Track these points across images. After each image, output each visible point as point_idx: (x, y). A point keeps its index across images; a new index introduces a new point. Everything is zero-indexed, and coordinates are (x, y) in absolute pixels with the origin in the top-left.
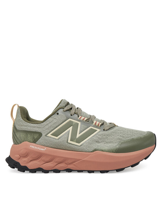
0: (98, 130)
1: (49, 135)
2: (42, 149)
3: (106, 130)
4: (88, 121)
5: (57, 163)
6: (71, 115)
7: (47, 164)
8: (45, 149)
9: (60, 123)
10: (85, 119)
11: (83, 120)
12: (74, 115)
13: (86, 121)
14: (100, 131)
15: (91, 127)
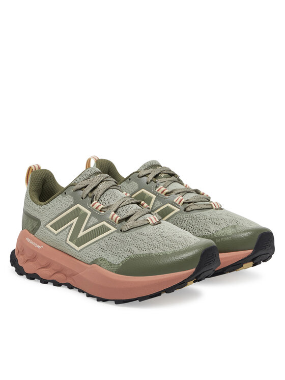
0: (113, 229)
1: (48, 226)
2: (38, 247)
3: (124, 232)
4: (105, 212)
5: (55, 272)
6: (82, 198)
7: (44, 269)
8: (42, 246)
9: (64, 209)
10: (100, 208)
11: (96, 208)
12: (86, 199)
13: (101, 211)
14: (115, 231)
15: (104, 223)
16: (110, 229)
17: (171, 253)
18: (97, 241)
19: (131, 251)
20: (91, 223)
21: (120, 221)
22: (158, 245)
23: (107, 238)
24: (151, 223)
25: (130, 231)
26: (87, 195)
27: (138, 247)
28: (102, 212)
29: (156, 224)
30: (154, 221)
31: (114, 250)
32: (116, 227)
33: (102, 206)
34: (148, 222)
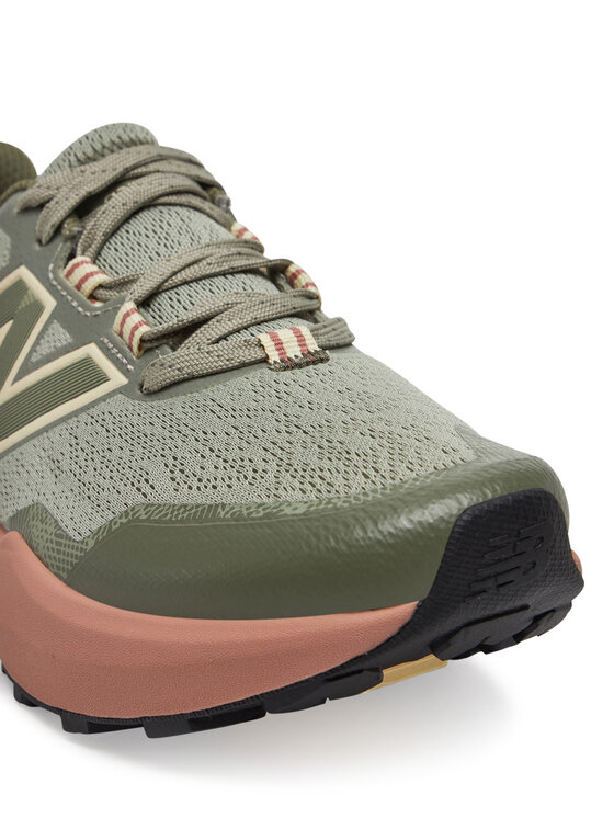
0: (116, 379)
3: (149, 393)
4: (106, 302)
6: (40, 242)
10: (89, 286)
11: (78, 287)
12: (51, 246)
13: (92, 297)
14: (121, 390)
15: (92, 350)
16: (104, 379)
17: (302, 509)
18: (46, 429)
19: (143, 485)
20: (45, 349)
21: (149, 345)
22: (261, 465)
23: (84, 417)
24: (274, 356)
25: (172, 391)
26: (58, 229)
27: (177, 468)
28: (98, 304)
29: (299, 366)
30: (293, 351)
31: (89, 477)
32: (126, 372)
33: (101, 278)
34: (259, 354)
